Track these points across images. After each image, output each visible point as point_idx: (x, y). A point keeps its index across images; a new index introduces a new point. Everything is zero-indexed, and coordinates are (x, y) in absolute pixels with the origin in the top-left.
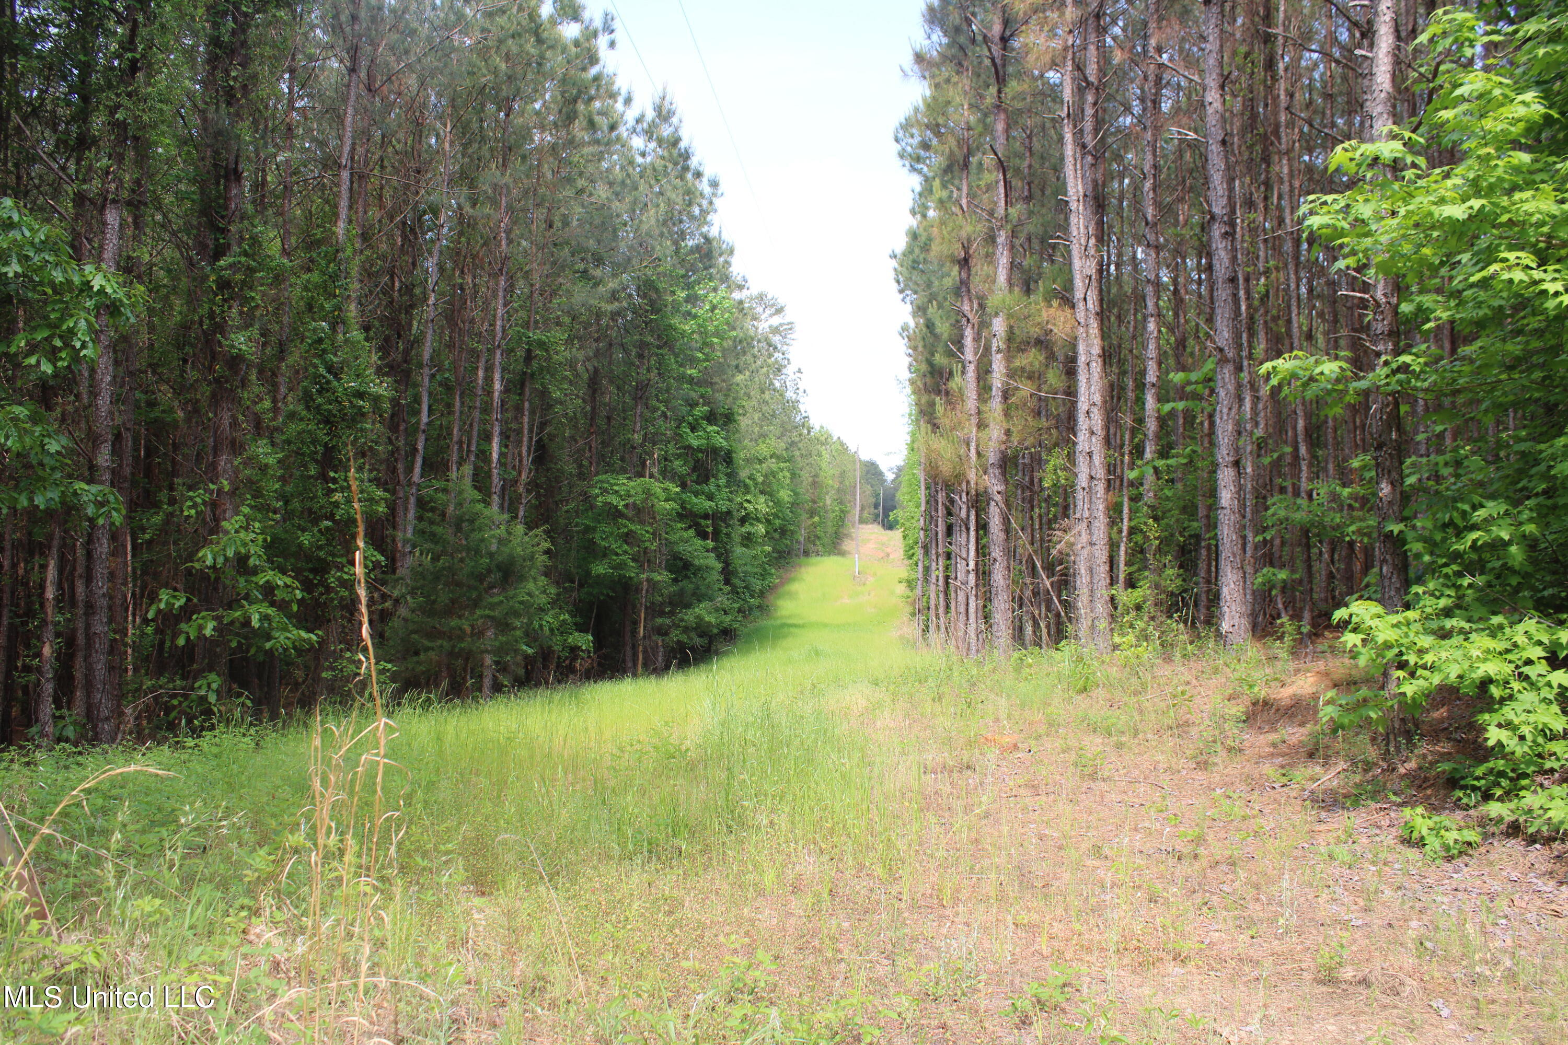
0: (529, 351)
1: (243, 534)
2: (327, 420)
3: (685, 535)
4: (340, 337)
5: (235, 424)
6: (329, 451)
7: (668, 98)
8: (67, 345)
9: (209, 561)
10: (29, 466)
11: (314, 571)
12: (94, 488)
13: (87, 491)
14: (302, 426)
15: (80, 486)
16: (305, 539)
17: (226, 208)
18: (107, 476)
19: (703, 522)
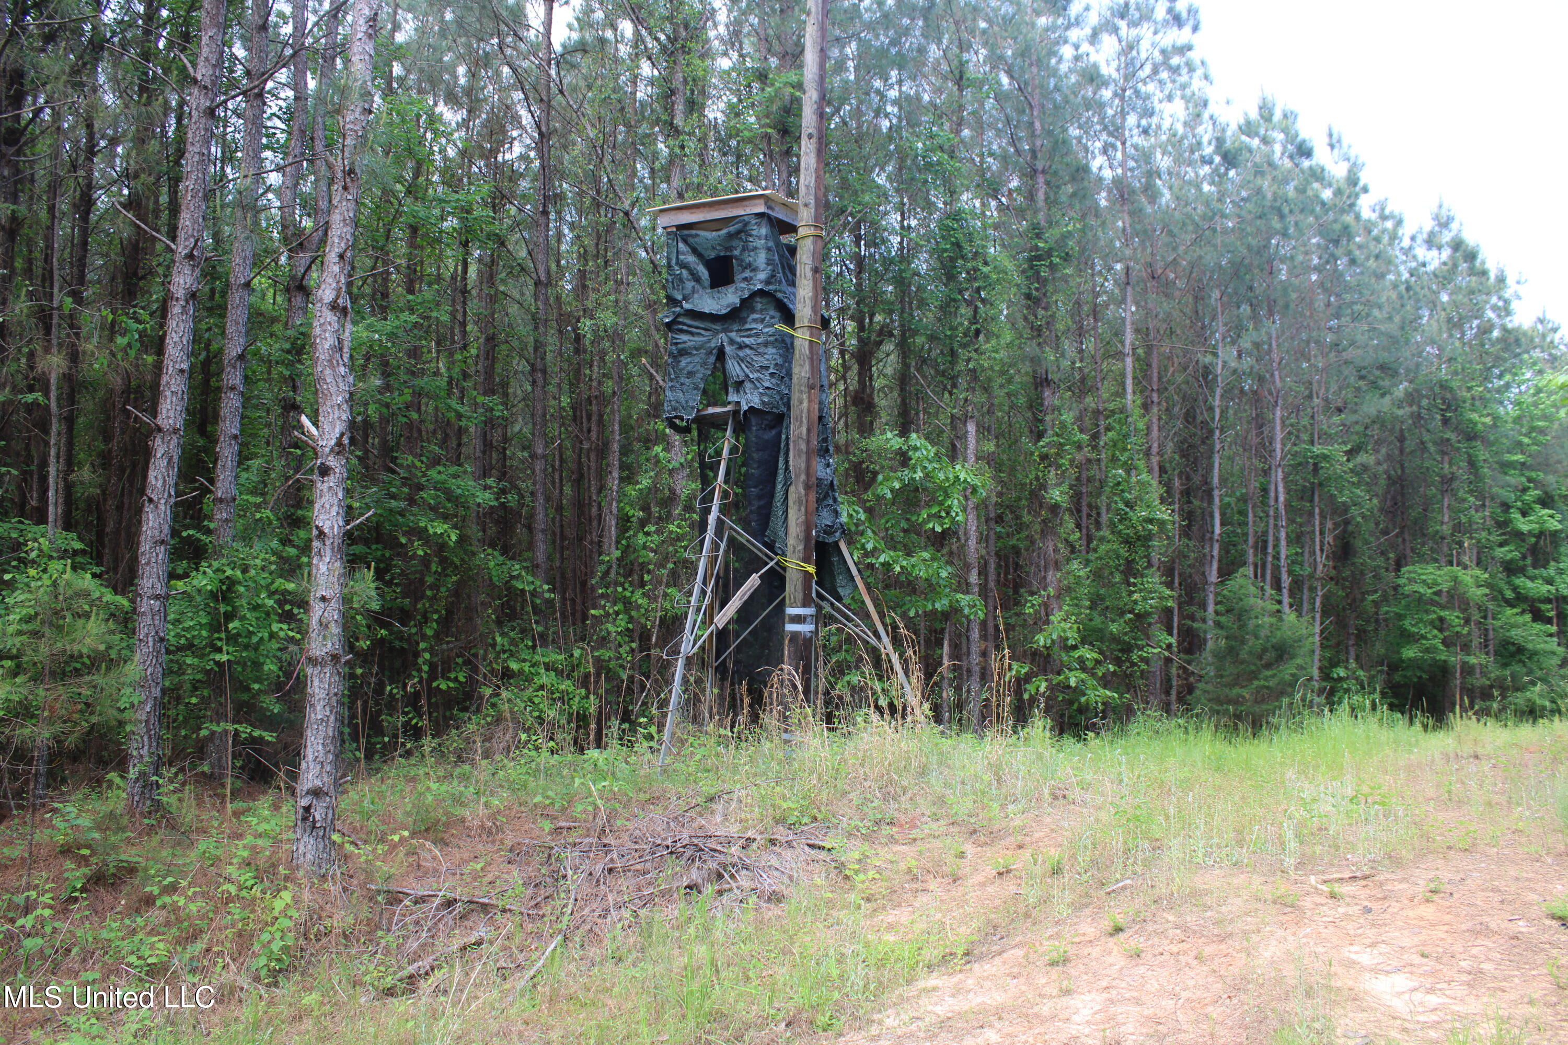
0: (1315, 465)
1: (1063, 624)
2: (1127, 541)
3: (1520, 619)
4: (1134, 479)
5: (1056, 550)
6: (1129, 563)
7: (1445, 206)
8: (948, 513)
9: (1042, 643)
10: (931, 585)
11: (1122, 651)
12: (967, 597)
13: (964, 599)
14: (1109, 546)
15: (960, 596)
16: (1114, 628)
17: (1042, 405)
18: (976, 589)
19: (1543, 607)
